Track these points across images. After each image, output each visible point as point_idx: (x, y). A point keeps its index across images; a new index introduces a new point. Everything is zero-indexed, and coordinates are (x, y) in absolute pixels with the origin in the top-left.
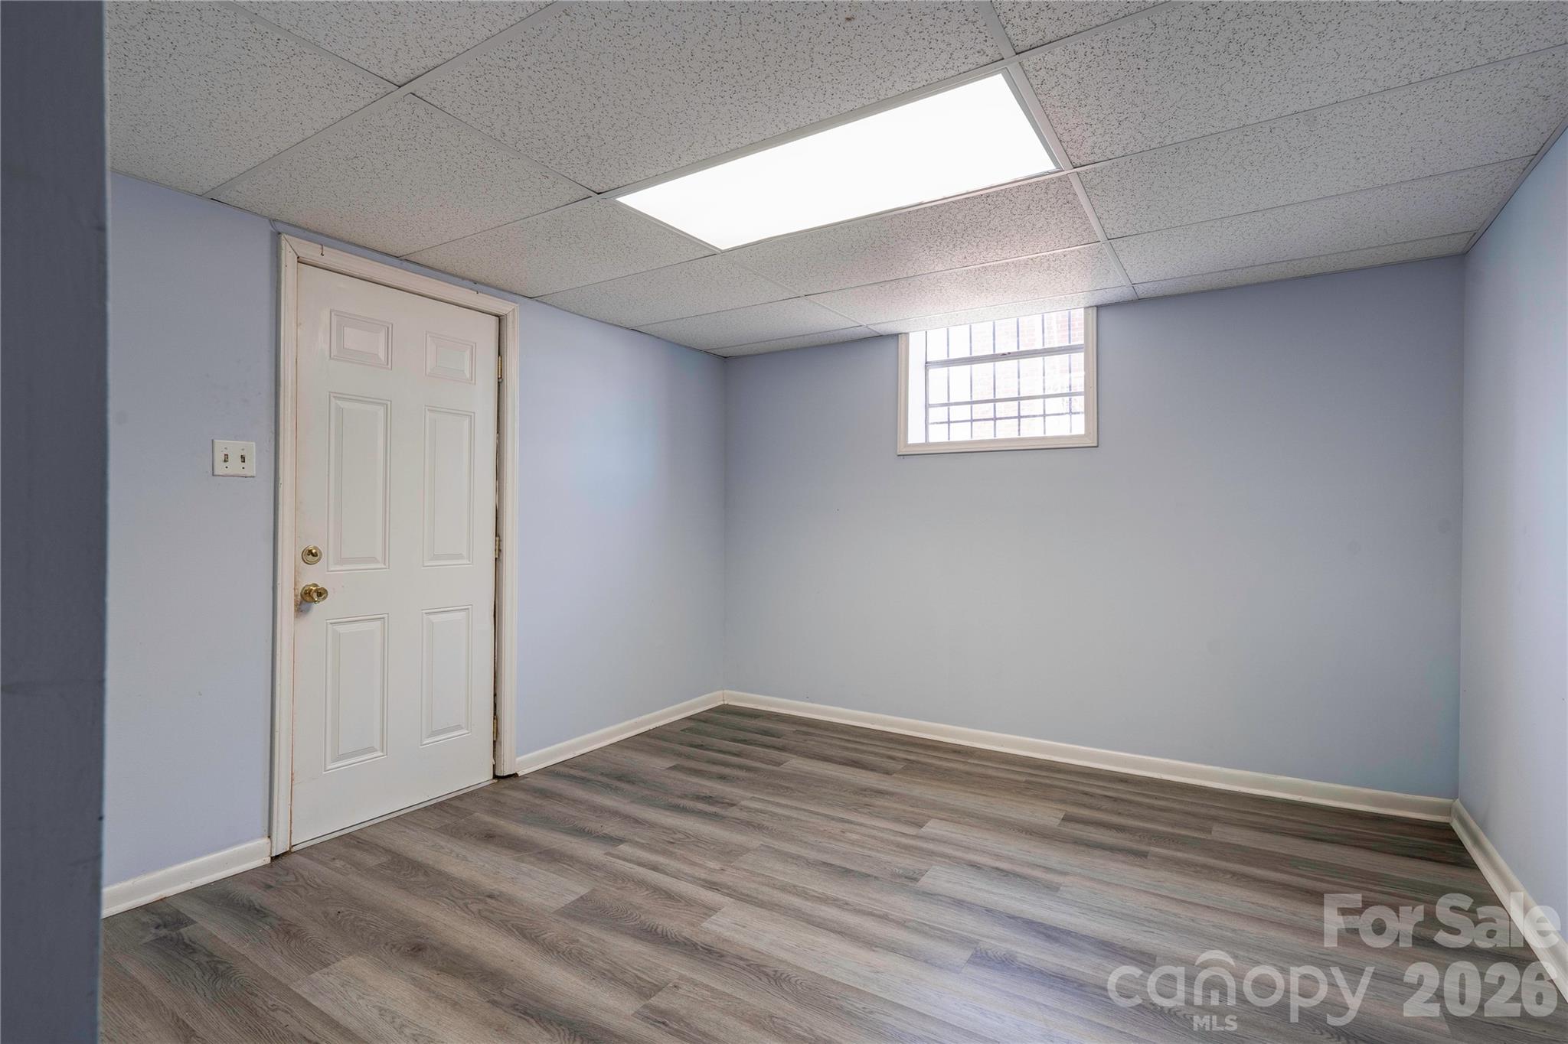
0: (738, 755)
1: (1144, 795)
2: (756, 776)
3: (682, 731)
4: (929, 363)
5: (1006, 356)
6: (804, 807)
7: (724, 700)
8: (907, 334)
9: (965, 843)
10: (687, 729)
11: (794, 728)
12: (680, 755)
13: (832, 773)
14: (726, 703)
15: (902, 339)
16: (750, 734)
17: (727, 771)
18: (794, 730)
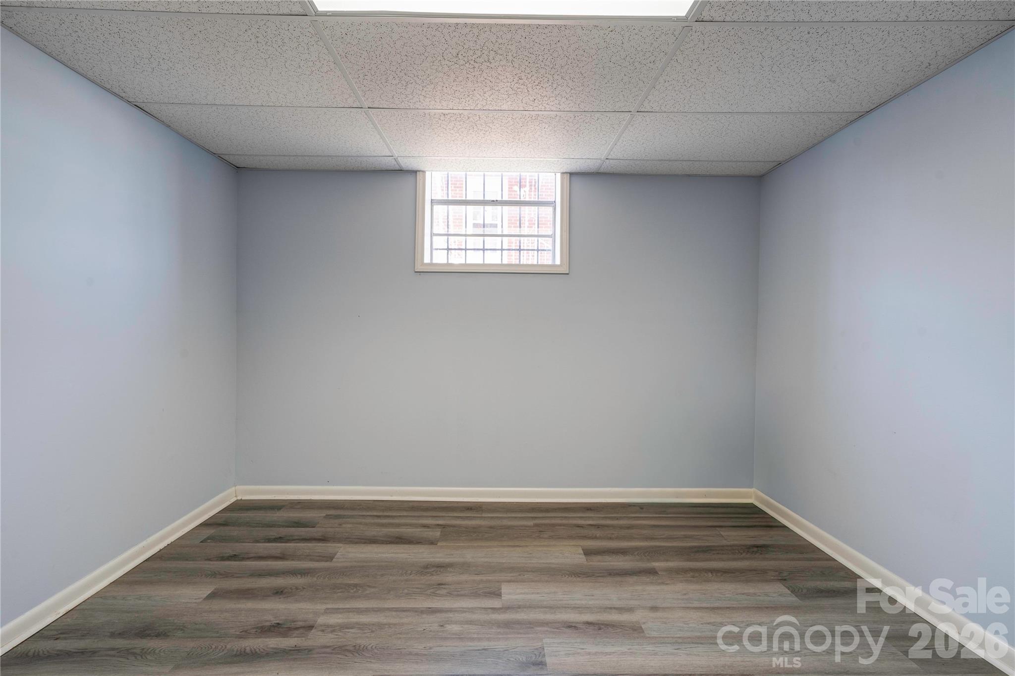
0: (282, 557)
1: (609, 518)
2: (315, 579)
3: (201, 542)
4: (433, 200)
5: (494, 203)
6: (386, 606)
7: (236, 496)
8: (424, 172)
9: (545, 603)
10: (208, 538)
11: (323, 513)
12: (214, 575)
13: (387, 555)
14: (239, 498)
15: (419, 175)
16: (282, 529)
17: (280, 582)
18: (325, 515)
